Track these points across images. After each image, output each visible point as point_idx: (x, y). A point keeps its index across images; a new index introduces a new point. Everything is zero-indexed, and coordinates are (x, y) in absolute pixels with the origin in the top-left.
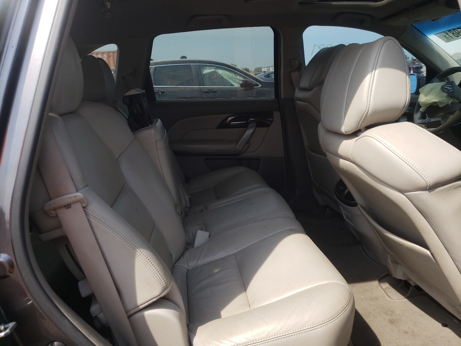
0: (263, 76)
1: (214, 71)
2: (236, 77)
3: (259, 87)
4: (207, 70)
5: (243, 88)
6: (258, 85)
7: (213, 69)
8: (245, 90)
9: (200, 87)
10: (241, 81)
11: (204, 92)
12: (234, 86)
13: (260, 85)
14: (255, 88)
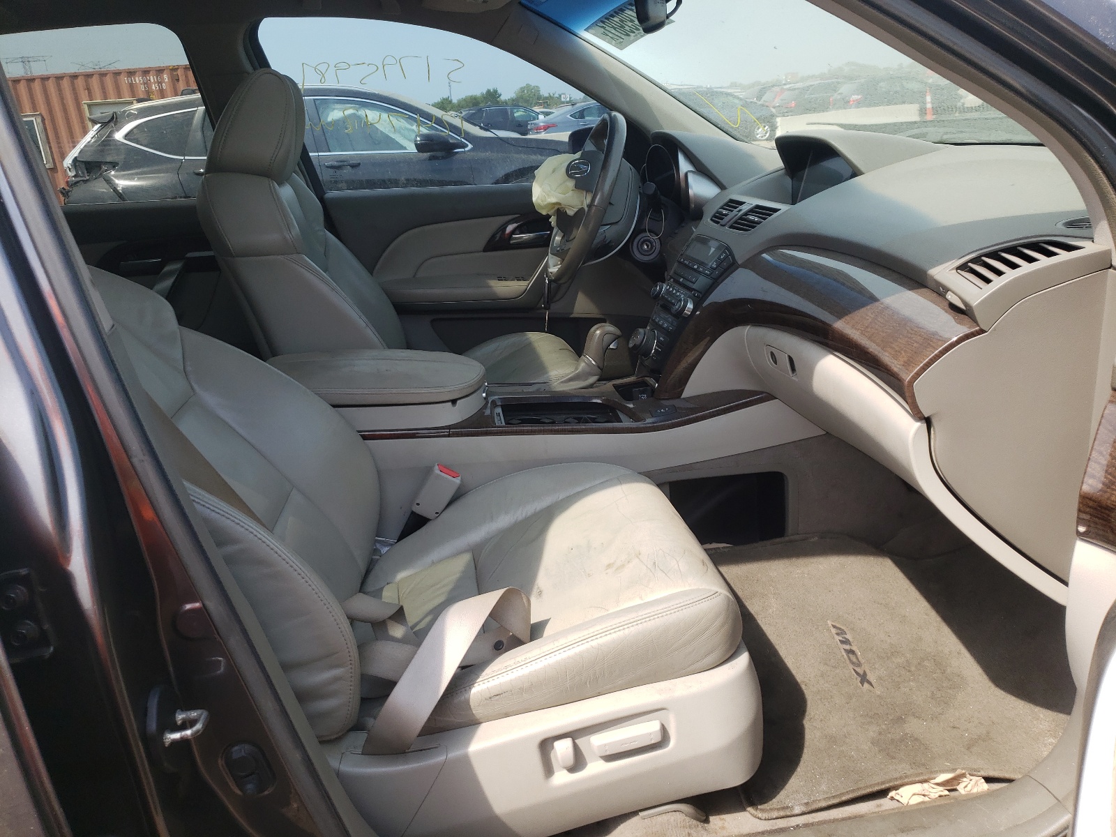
0: (568, 116)
1: (354, 114)
2: (408, 126)
3: (466, 149)
4: (336, 111)
5: (426, 155)
6: (464, 146)
7: (351, 108)
8: (431, 158)
9: (317, 154)
10: (421, 136)
11: (327, 167)
12: (405, 148)
13: (470, 146)
14: (457, 152)
